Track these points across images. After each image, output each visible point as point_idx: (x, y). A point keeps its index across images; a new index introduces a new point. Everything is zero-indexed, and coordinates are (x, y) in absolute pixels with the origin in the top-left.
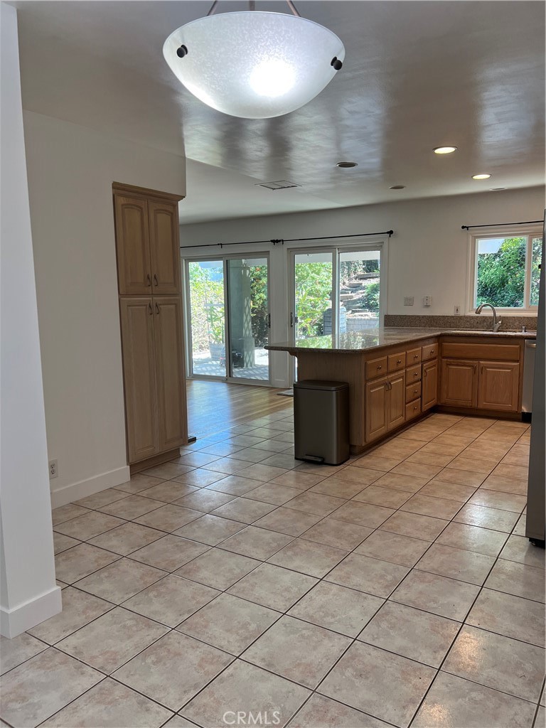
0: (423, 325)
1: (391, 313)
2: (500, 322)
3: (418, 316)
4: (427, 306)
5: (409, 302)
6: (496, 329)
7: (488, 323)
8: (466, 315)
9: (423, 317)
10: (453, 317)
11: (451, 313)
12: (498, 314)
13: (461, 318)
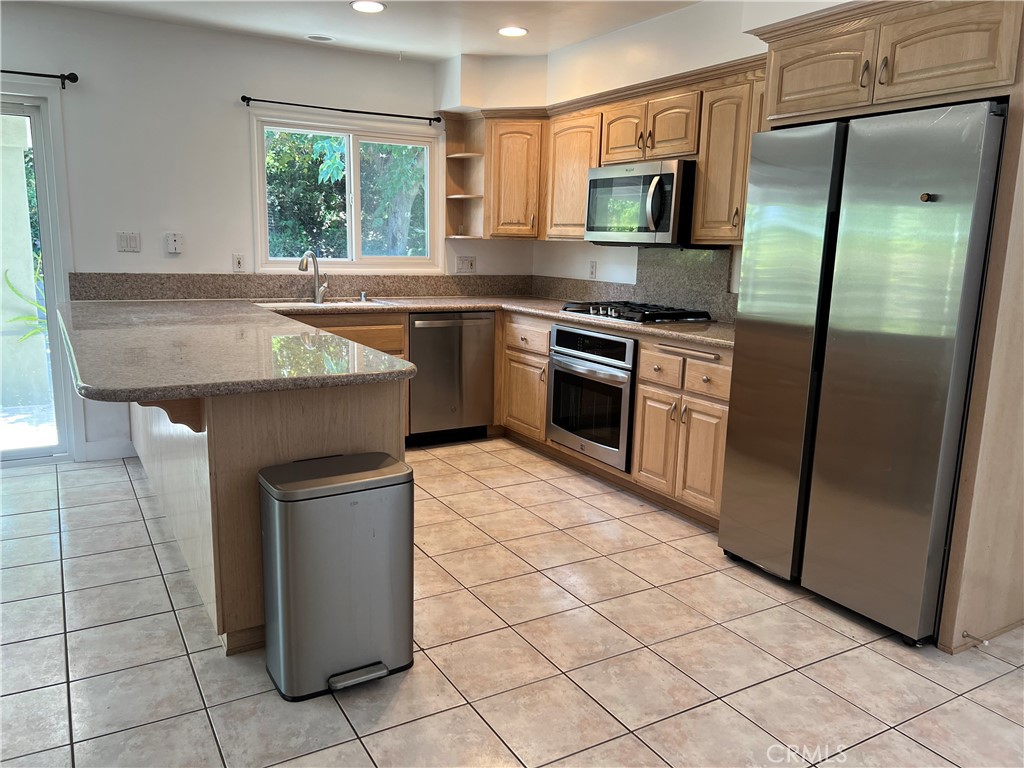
0: (170, 293)
1: (80, 270)
2: (325, 285)
3: (156, 276)
4: (176, 254)
5: (130, 244)
6: (319, 299)
7: (300, 287)
8: (257, 272)
9: (169, 276)
10: (233, 276)
11: (226, 268)
12: (322, 271)
13: (248, 277)
